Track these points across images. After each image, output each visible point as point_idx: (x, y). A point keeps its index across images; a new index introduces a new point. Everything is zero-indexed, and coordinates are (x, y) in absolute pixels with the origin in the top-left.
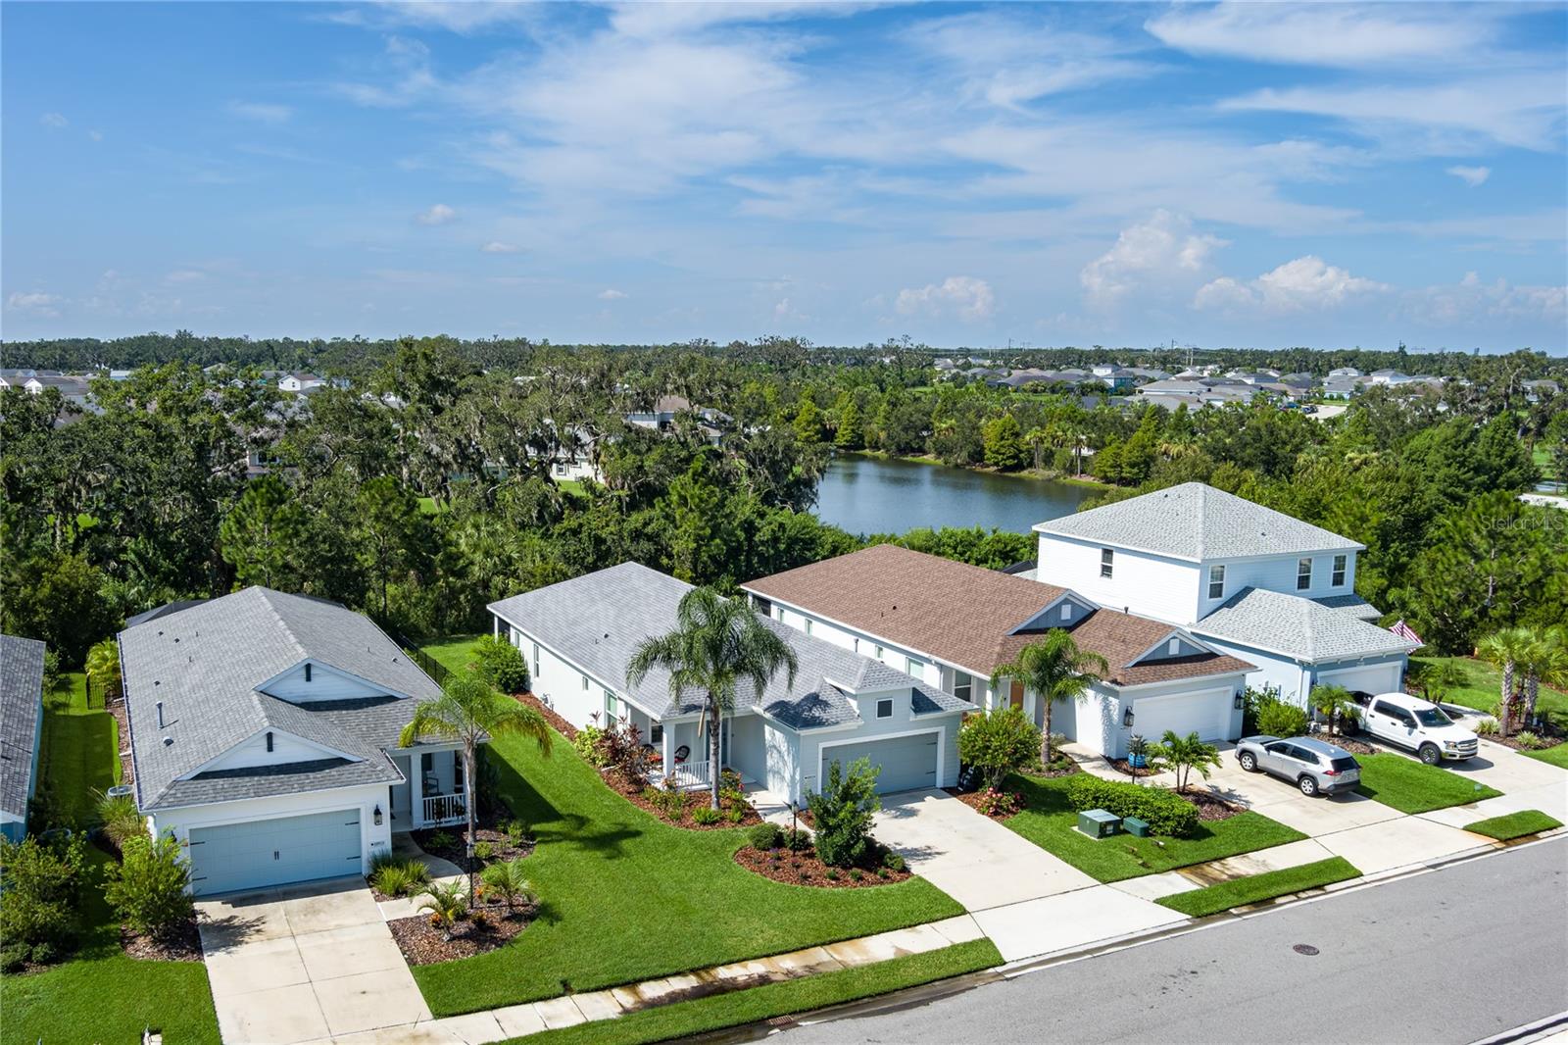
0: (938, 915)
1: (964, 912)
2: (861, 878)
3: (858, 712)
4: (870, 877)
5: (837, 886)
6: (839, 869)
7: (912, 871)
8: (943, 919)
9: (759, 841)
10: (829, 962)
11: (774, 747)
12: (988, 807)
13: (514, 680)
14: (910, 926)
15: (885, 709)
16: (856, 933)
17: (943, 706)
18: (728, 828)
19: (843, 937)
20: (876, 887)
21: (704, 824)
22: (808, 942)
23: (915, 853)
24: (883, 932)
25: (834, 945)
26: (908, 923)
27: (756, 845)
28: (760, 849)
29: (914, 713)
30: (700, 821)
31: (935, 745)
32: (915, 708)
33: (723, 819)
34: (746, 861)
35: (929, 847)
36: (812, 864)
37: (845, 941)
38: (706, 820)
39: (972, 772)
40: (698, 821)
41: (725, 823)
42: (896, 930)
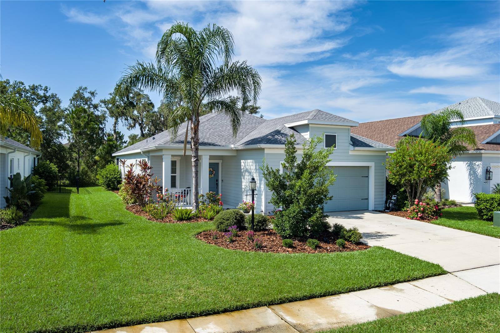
0: (417, 274)
1: (444, 273)
2: (317, 247)
3: (310, 140)
4: (328, 246)
5: (294, 253)
6: (296, 242)
7: (369, 245)
8: (423, 277)
9: (221, 223)
11: (247, 171)
14: (386, 285)
15: (331, 141)
16: (318, 290)
18: (201, 222)
19: (299, 294)
20: (336, 253)
21: (181, 219)
23: (369, 236)
24: (353, 290)
25: (284, 305)
27: (219, 228)
28: (221, 231)
29: (352, 147)
30: (178, 216)
31: (367, 177)
32: (352, 143)
33: (198, 217)
34: (205, 237)
35: (379, 233)
36: (269, 238)
37: (303, 300)
38: (182, 216)
39: (395, 198)
40: (176, 218)
41: (200, 220)
42: (369, 288)
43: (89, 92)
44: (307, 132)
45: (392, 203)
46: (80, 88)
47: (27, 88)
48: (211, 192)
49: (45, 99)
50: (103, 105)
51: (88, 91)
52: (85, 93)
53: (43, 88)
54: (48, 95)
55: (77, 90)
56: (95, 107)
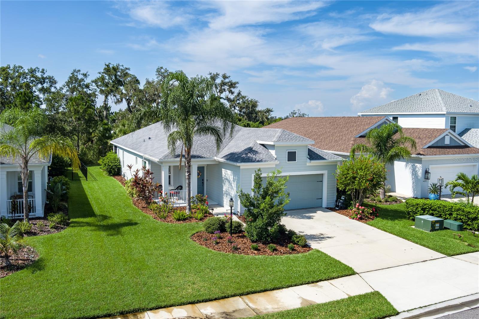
0: (334, 275)
1: (354, 273)
2: (275, 250)
3: (276, 156)
4: (282, 249)
5: (259, 254)
6: (261, 245)
7: (312, 247)
8: (338, 277)
9: (209, 227)
10: (245, 310)
11: (227, 179)
12: (357, 214)
13: (114, 169)
14: (313, 282)
15: (292, 156)
16: (269, 286)
17: (326, 158)
18: (193, 222)
19: (258, 289)
20: (286, 255)
21: (179, 220)
22: (230, 293)
23: (313, 237)
24: (291, 286)
25: (249, 296)
26: (311, 280)
27: (207, 230)
28: (208, 233)
29: (308, 160)
30: (176, 218)
31: (322, 181)
32: (309, 157)
33: (191, 218)
34: (198, 239)
35: (322, 234)
36: (242, 241)
37: (260, 292)
38: (179, 217)
39: (343, 199)
40: (175, 218)
41: (192, 220)
42: (301, 284)
43: (82, 74)
44: (273, 150)
45: (341, 202)
46: (75, 71)
47: (27, 71)
48: (199, 195)
49: (42, 81)
50: (94, 84)
51: (81, 72)
52: (78, 75)
53: (41, 70)
54: (45, 76)
55: (72, 73)
56: (87, 86)
